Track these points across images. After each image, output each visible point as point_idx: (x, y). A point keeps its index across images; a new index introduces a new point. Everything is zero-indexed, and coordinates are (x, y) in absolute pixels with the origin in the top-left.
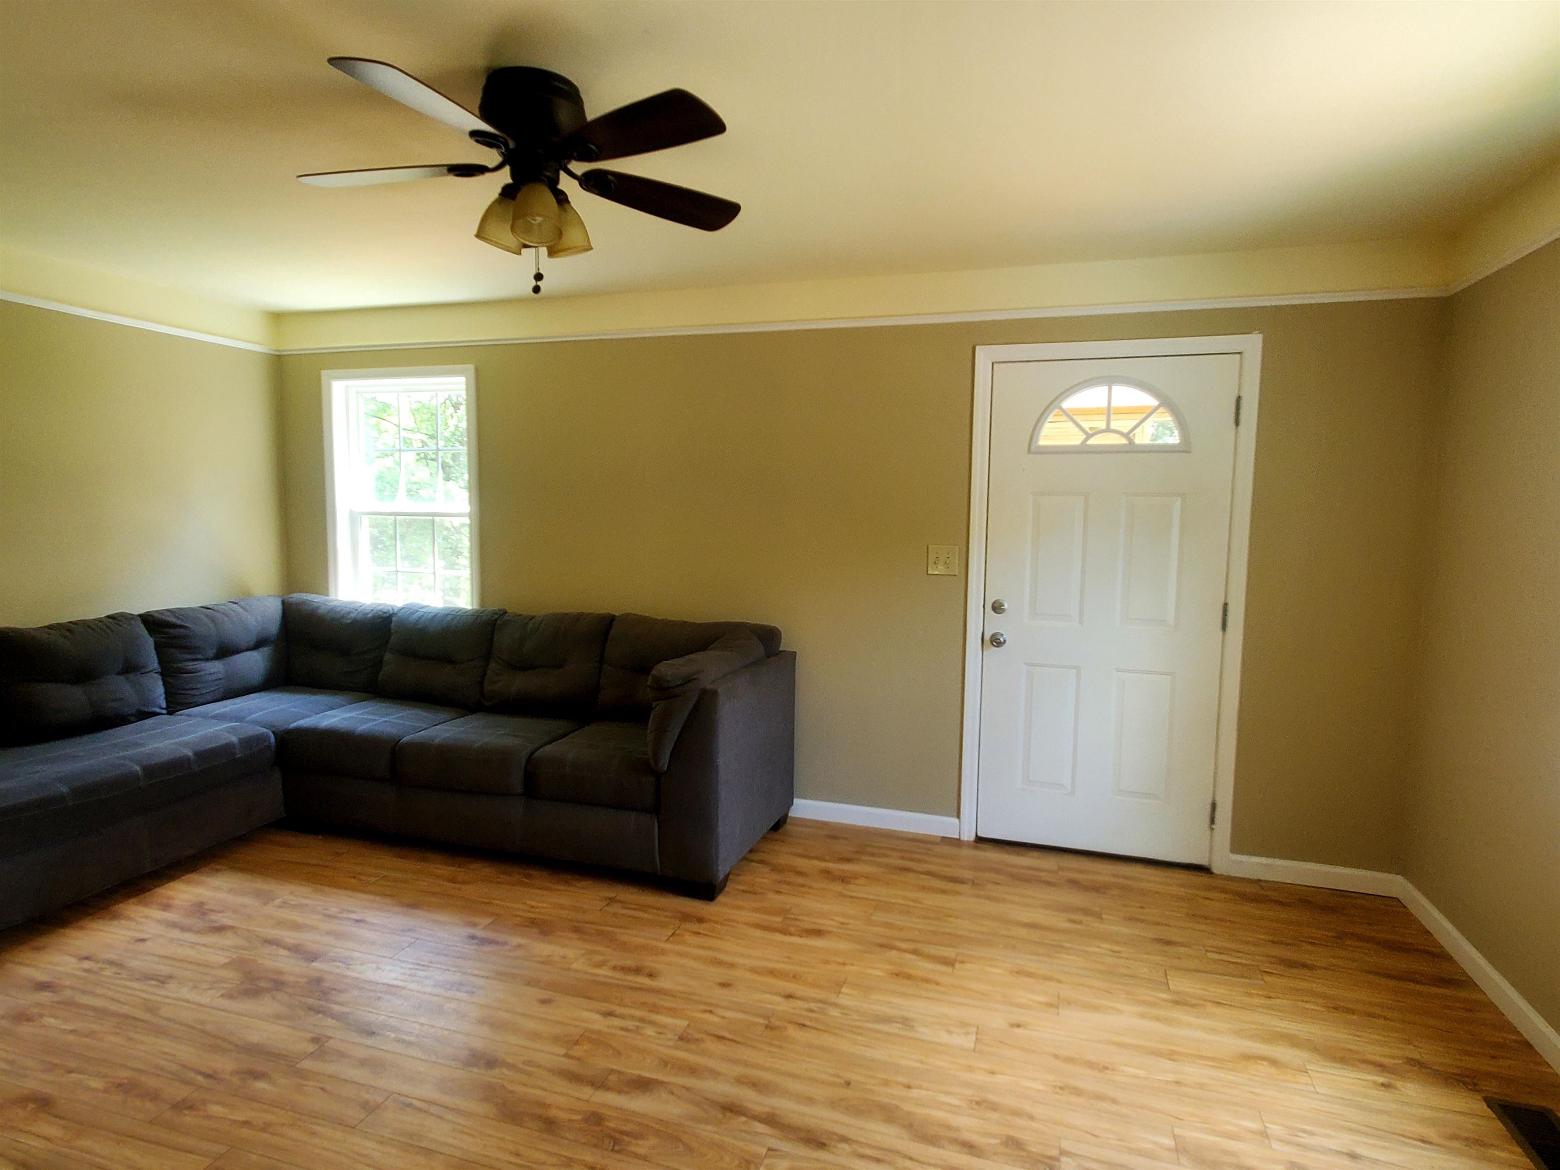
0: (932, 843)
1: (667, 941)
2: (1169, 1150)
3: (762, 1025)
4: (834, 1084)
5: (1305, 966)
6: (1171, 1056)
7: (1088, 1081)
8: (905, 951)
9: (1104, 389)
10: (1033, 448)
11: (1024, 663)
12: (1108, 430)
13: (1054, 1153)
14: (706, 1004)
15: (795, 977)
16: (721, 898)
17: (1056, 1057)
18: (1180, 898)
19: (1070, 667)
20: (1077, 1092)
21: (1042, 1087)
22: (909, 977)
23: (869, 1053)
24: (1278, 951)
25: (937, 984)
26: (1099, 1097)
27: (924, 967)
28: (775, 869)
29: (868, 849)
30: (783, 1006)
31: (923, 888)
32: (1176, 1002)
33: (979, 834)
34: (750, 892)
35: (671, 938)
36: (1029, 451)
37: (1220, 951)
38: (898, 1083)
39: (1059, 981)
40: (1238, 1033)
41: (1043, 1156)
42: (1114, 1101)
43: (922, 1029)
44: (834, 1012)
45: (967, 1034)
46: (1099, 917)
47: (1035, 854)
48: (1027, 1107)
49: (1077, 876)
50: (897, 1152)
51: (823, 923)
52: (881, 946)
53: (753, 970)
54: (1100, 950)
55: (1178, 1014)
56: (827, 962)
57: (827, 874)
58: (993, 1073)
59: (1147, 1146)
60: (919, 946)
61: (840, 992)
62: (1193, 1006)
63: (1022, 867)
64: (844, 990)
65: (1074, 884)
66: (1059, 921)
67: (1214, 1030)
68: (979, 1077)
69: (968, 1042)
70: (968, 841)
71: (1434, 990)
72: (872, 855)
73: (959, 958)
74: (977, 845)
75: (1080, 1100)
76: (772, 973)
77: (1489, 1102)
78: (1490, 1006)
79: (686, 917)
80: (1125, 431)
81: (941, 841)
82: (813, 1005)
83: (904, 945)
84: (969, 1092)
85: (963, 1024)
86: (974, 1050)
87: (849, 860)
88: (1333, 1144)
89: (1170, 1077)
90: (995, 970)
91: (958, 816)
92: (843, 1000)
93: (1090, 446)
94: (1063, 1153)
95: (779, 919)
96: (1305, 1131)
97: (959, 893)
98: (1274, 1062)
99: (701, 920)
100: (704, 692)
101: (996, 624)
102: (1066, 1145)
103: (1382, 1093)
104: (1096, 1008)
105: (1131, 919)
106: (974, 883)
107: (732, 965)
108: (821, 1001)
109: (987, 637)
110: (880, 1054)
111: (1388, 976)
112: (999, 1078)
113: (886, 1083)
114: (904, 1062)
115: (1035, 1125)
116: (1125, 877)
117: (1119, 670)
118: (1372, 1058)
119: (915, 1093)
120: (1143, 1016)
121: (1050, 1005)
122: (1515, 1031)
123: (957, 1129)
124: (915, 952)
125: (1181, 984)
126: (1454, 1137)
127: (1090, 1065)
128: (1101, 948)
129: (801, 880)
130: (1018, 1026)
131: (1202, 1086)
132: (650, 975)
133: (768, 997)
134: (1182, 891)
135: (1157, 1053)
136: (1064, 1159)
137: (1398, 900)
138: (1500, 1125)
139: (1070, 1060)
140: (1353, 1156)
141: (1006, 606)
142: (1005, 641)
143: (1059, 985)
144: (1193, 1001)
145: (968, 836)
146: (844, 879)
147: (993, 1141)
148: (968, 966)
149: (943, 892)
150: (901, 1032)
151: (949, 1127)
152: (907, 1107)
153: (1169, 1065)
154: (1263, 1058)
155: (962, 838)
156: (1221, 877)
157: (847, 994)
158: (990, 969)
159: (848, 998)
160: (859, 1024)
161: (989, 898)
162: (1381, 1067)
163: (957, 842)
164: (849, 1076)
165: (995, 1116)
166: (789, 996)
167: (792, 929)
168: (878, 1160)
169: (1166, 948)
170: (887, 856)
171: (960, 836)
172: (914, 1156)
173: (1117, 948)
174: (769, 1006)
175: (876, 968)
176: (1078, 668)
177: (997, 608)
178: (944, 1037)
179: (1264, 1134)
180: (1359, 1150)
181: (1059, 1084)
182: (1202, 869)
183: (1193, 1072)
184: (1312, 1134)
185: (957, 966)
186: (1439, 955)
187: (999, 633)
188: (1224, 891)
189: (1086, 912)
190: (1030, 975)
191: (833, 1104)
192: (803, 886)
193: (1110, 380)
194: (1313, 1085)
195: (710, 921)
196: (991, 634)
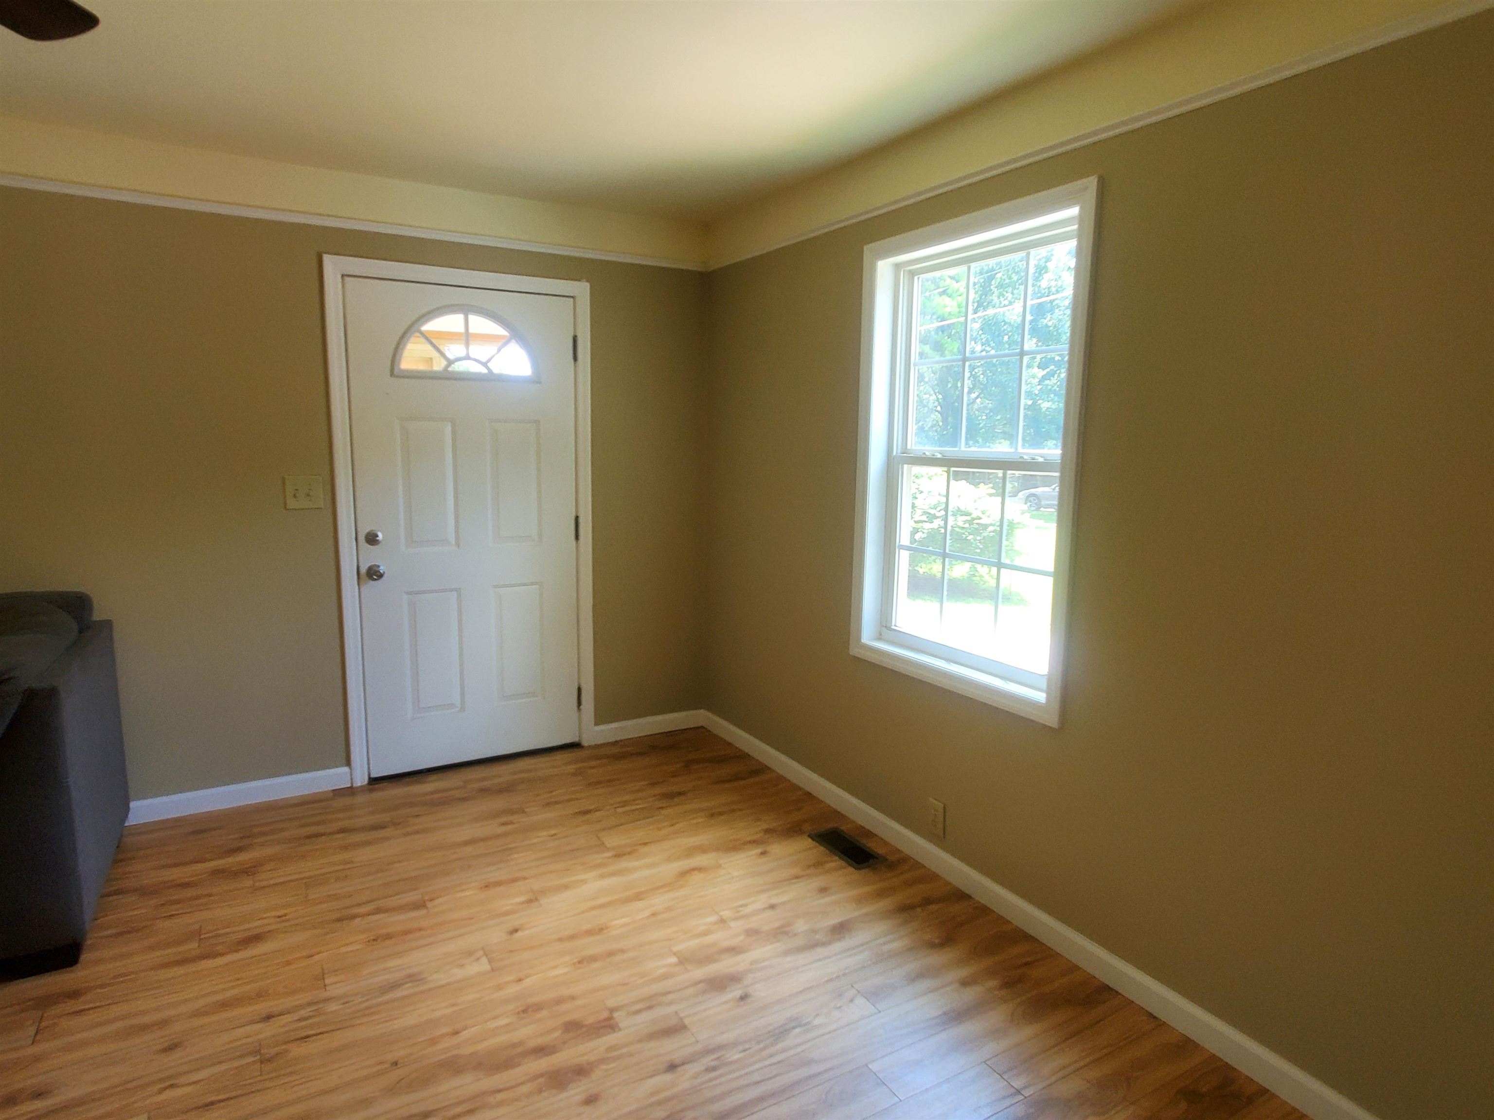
0: (327, 800)
1: (33, 1043)
2: (676, 965)
3: (254, 1062)
4: (380, 1074)
5: (680, 794)
6: (639, 897)
7: (593, 946)
8: (369, 914)
9: (460, 317)
10: (396, 371)
11: (406, 592)
12: (468, 357)
13: (605, 1015)
14: (161, 1080)
15: (260, 995)
16: (85, 957)
17: (560, 940)
18: (574, 774)
19: (451, 590)
20: (593, 959)
21: (566, 970)
22: (389, 936)
23: (397, 1024)
24: (658, 790)
25: (420, 929)
26: (611, 954)
27: (396, 921)
28: (144, 892)
29: (256, 830)
30: (267, 1031)
31: (345, 848)
32: (618, 856)
33: (373, 775)
34: (129, 932)
35: (38, 1038)
36: (392, 374)
37: (625, 804)
38: (443, 1036)
39: (525, 878)
40: (669, 860)
41: (599, 1022)
42: (623, 951)
43: (435, 976)
44: (333, 1007)
45: (478, 959)
46: (521, 811)
47: (434, 777)
48: (564, 992)
49: (485, 784)
50: (484, 1093)
51: (255, 926)
52: (339, 920)
53: (197, 1014)
54: (539, 839)
55: (625, 863)
56: (288, 963)
57: (217, 873)
58: (520, 980)
59: (663, 970)
60: (382, 903)
61: (325, 986)
62: (629, 853)
63: (432, 793)
64: (327, 981)
65: (485, 791)
66: (492, 827)
67: (652, 865)
68: (512, 990)
69: (484, 966)
70: (361, 786)
71: (752, 780)
72: (263, 834)
73: (426, 898)
74: (373, 786)
75: (597, 965)
76: (225, 1005)
77: (812, 837)
78: (781, 779)
79: (46, 1002)
80: (484, 360)
81: (334, 795)
82: (303, 1013)
83: (363, 910)
84: (511, 1007)
85: (470, 953)
86: (493, 970)
87: (240, 850)
88: (758, 906)
89: (647, 913)
90: (467, 893)
91: (349, 764)
92: (335, 990)
93: (453, 372)
94: (612, 1010)
95: (195, 945)
96: (742, 906)
97: (387, 839)
98: (700, 869)
99: (74, 994)
101: (372, 557)
102: (611, 1003)
103: (764, 859)
104: (566, 887)
105: (548, 804)
106: (395, 824)
107: (164, 1023)
108: (309, 1004)
109: (363, 570)
110: (410, 1019)
111: (723, 782)
112: (527, 982)
113: (433, 1041)
114: (438, 1014)
115: (580, 1002)
116: (523, 771)
117: (495, 587)
118: (749, 839)
119: (465, 1035)
120: (602, 877)
121: (529, 901)
122: (800, 789)
123: (521, 1043)
124: (379, 911)
125: (614, 840)
126: (809, 867)
127: (589, 933)
128: (538, 837)
129: (189, 893)
130: (516, 931)
131: (669, 909)
132: (39, 1095)
133: (240, 1032)
134: (571, 768)
135: (627, 900)
136: (616, 1015)
137: (702, 727)
138: (822, 848)
139: (572, 937)
140: (772, 907)
141: (380, 536)
142: (384, 573)
143: (527, 881)
144: (629, 850)
145: (361, 780)
146: (249, 871)
147: (557, 1034)
148: (437, 901)
149: (368, 843)
150: (416, 990)
151: (514, 1045)
152: (466, 1051)
153: (639, 904)
154: (693, 869)
155: (354, 785)
156: (590, 747)
157: (332, 984)
158: (461, 894)
159: (337, 986)
160: (367, 1004)
161: (417, 832)
162: (755, 843)
163: (351, 791)
164: (390, 1057)
165: (544, 1013)
166: (269, 1017)
167: (219, 948)
168: (471, 1112)
169: (586, 817)
170: (282, 830)
171: (352, 783)
172: (501, 1087)
173: (552, 832)
174: (250, 1040)
175: (351, 943)
176: (458, 590)
177: (372, 539)
178: (458, 974)
179: (722, 921)
180: (774, 901)
181: (576, 960)
182: (574, 746)
183: (659, 901)
184: (745, 905)
185: (429, 905)
186: (743, 756)
187: (374, 565)
188: (597, 758)
189: (511, 812)
190: (499, 884)
191: (392, 1091)
192: (198, 898)
193: (465, 309)
194: (729, 873)
195: (89, 989)
196: (367, 567)
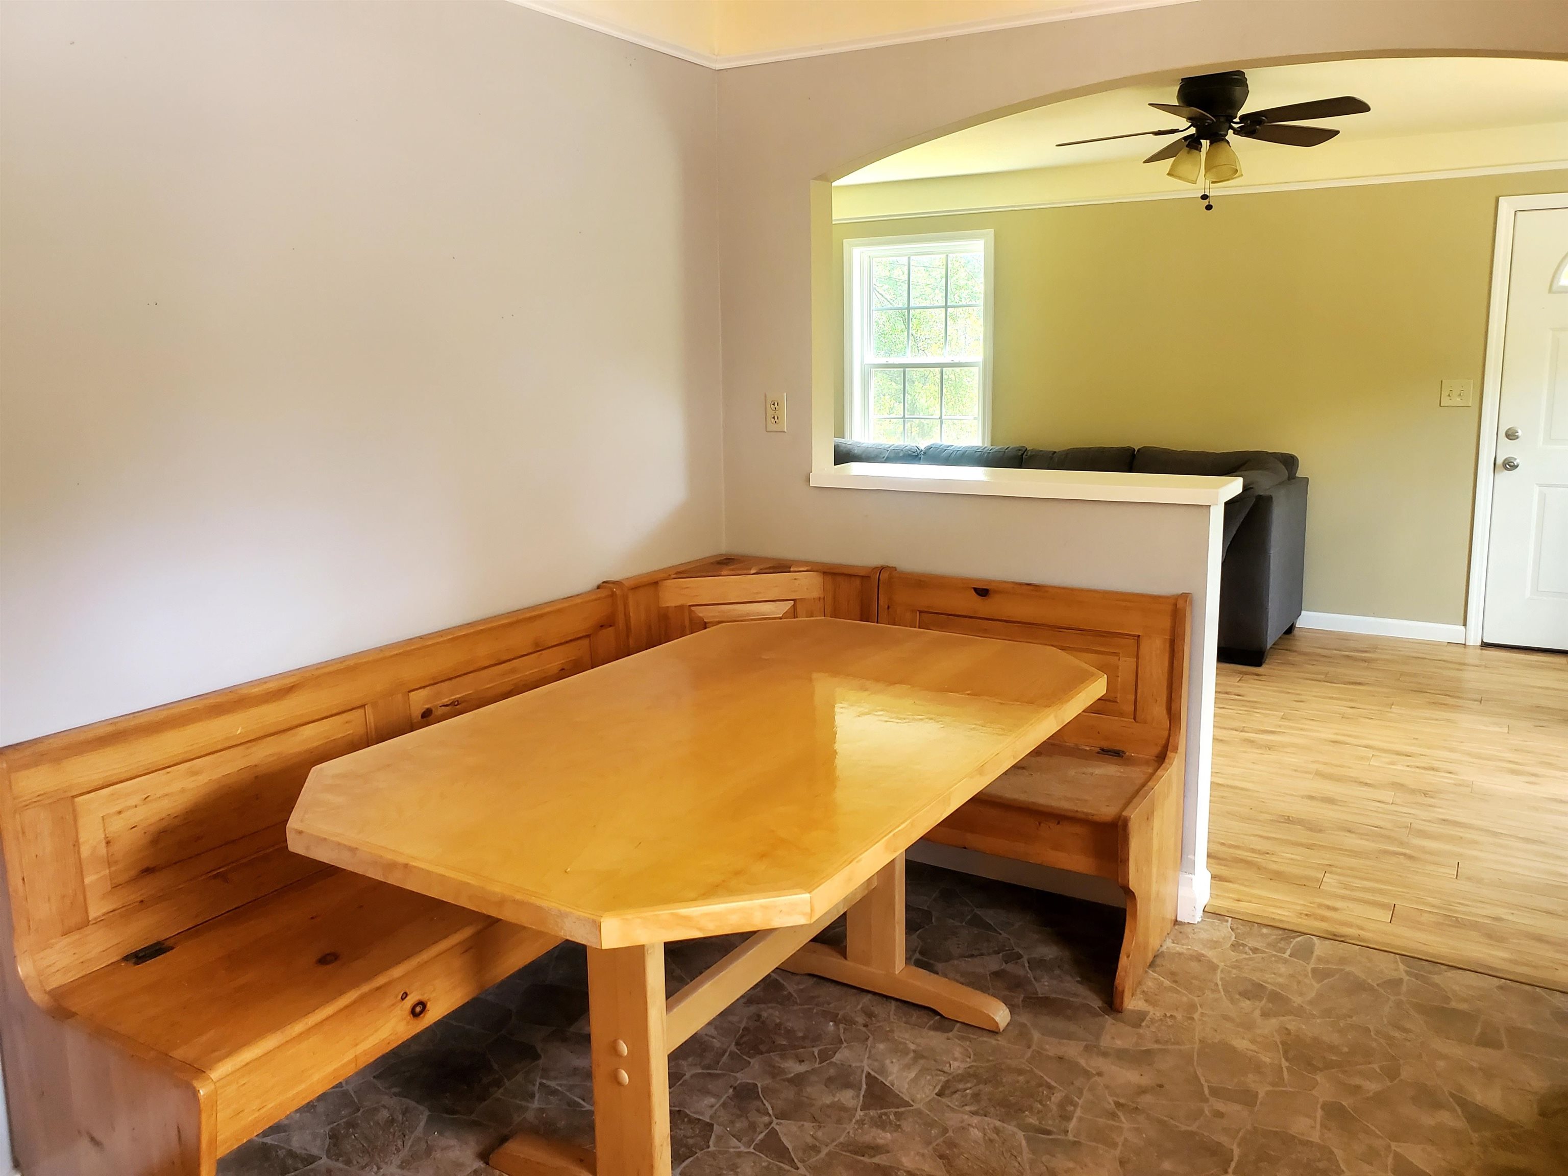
0: (1439, 645)
3: (1339, 717)
4: (1405, 739)
8: (1436, 694)
10: (1554, 288)
11: (1537, 484)
16: (1265, 666)
22: (1444, 704)
23: (1426, 730)
25: (1468, 708)
27: (1453, 701)
28: (1302, 654)
30: (1350, 711)
33: (1485, 641)
34: (1288, 664)
35: (1240, 681)
36: (1550, 291)
38: (1453, 741)
45: (1501, 727)
47: (1541, 654)
56: (1374, 696)
58: (1525, 741)
60: (1449, 693)
68: (1515, 742)
70: (1474, 644)
72: (1382, 649)
73: (1484, 699)
74: (1484, 648)
76: (1332, 698)
79: (1244, 673)
81: (1448, 644)
82: (1372, 711)
84: (1508, 746)
85: (1496, 724)
90: (1517, 705)
91: (1465, 625)
99: (1257, 675)
100: (1259, 498)
101: (1508, 450)
108: (1378, 710)
109: (1500, 461)
110: (1434, 730)
114: (1454, 734)
119: (1467, 744)
130: (1541, 726)
133: (1336, 707)
141: (1520, 433)
142: (1518, 465)
145: (1474, 640)
148: (1491, 702)
155: (1468, 642)
158: (1512, 704)
160: (1413, 720)
163: (1463, 647)
165: (1530, 754)
167: (1336, 681)
171: (1466, 641)
175: (1417, 700)
177: (1511, 435)
187: (1512, 457)
191: (1409, 744)
195: (1265, 675)
196: (1503, 459)
